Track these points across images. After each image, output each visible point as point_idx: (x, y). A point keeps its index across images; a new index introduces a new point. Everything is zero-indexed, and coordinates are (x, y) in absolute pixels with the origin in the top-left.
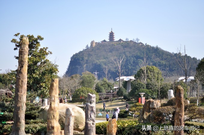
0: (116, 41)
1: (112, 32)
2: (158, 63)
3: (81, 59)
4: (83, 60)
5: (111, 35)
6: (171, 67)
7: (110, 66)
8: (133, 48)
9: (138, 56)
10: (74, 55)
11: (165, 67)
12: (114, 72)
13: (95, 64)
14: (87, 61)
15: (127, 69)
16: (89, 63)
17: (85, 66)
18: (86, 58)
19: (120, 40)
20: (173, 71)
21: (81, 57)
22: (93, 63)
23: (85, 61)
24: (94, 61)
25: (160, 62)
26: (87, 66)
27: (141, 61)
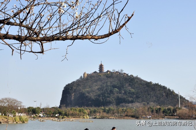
0: (105, 72)
1: (101, 64)
2: (129, 91)
3: (71, 88)
4: (72, 89)
5: (101, 67)
6: (138, 94)
7: (91, 95)
8: (115, 78)
9: (115, 86)
10: (66, 85)
11: (133, 95)
12: (93, 99)
13: (81, 93)
14: (75, 90)
15: (103, 97)
16: (77, 92)
17: (73, 94)
18: (74, 88)
19: (108, 71)
20: (139, 98)
21: (71, 87)
22: (80, 92)
23: (74, 90)
24: (80, 90)
25: (130, 91)
26: (75, 95)
27: (116, 90)
